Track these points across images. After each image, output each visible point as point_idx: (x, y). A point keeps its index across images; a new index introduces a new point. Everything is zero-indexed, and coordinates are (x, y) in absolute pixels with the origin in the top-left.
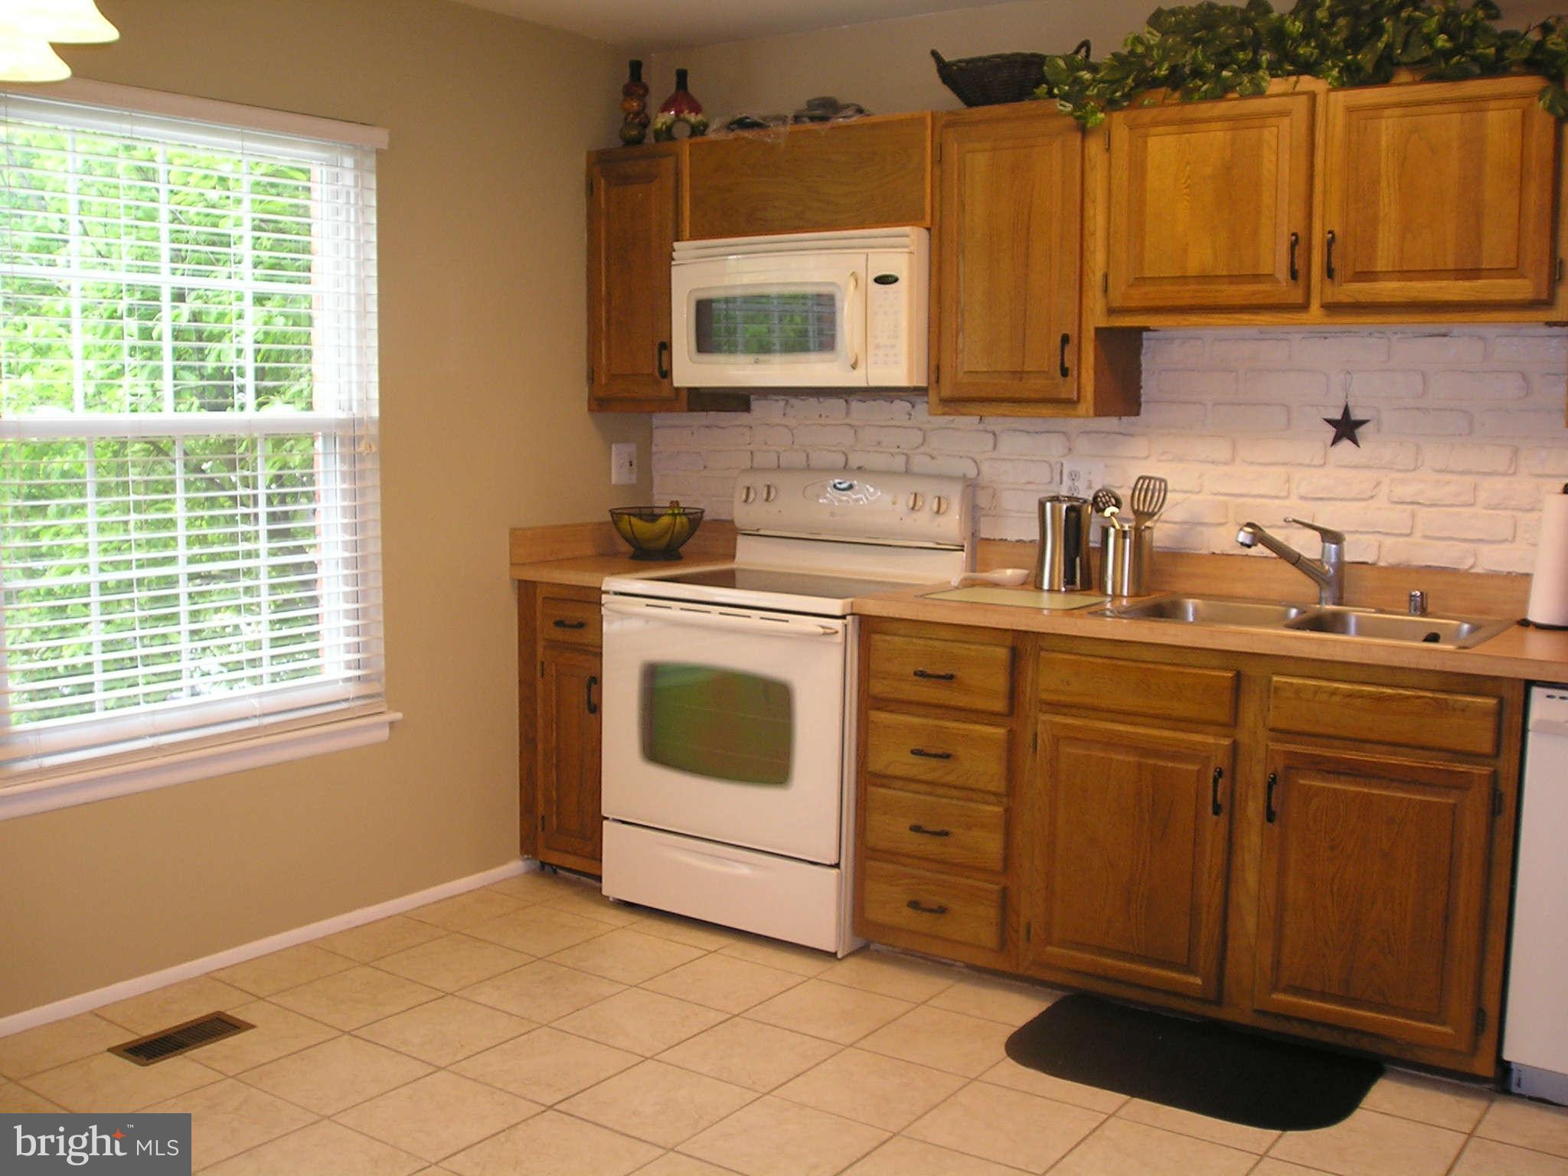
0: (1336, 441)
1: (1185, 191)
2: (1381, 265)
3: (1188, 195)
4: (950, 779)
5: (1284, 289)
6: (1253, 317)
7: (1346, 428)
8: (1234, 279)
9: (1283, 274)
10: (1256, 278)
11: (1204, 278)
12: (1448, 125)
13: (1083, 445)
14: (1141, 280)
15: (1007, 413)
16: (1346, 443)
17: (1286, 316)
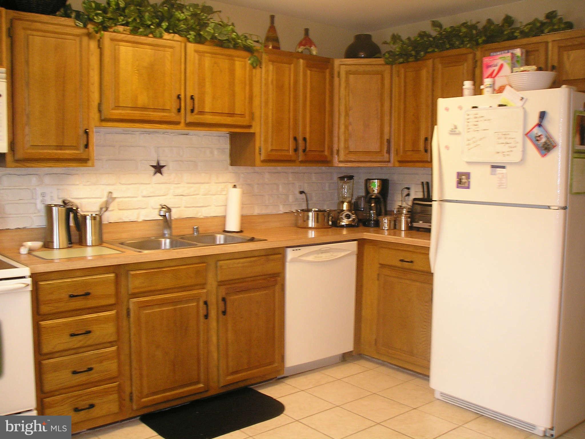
0: (155, 173)
1: (136, 72)
2: (207, 110)
3: (138, 74)
4: (89, 342)
5: (172, 116)
6: (160, 126)
7: (158, 169)
8: (155, 110)
9: (175, 110)
10: (163, 110)
11: (144, 108)
12: (225, 64)
13: (47, 180)
14: (117, 107)
15: (52, 166)
16: (158, 175)
17: (172, 126)
